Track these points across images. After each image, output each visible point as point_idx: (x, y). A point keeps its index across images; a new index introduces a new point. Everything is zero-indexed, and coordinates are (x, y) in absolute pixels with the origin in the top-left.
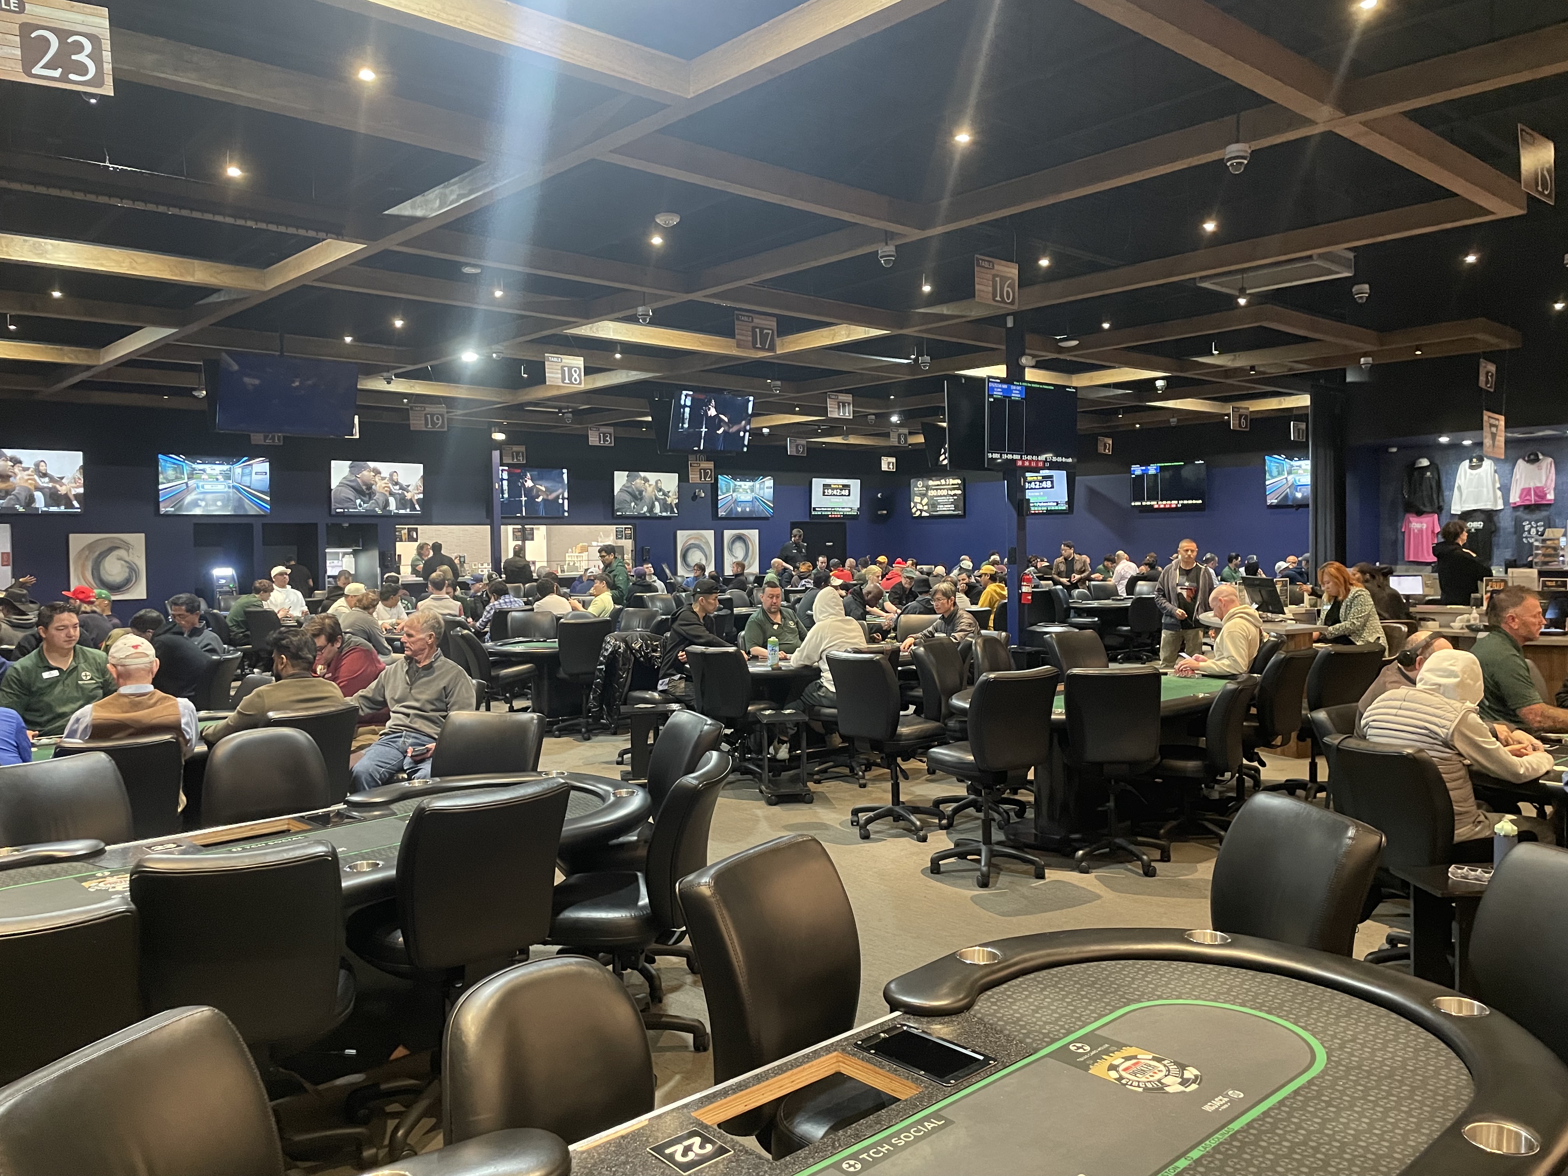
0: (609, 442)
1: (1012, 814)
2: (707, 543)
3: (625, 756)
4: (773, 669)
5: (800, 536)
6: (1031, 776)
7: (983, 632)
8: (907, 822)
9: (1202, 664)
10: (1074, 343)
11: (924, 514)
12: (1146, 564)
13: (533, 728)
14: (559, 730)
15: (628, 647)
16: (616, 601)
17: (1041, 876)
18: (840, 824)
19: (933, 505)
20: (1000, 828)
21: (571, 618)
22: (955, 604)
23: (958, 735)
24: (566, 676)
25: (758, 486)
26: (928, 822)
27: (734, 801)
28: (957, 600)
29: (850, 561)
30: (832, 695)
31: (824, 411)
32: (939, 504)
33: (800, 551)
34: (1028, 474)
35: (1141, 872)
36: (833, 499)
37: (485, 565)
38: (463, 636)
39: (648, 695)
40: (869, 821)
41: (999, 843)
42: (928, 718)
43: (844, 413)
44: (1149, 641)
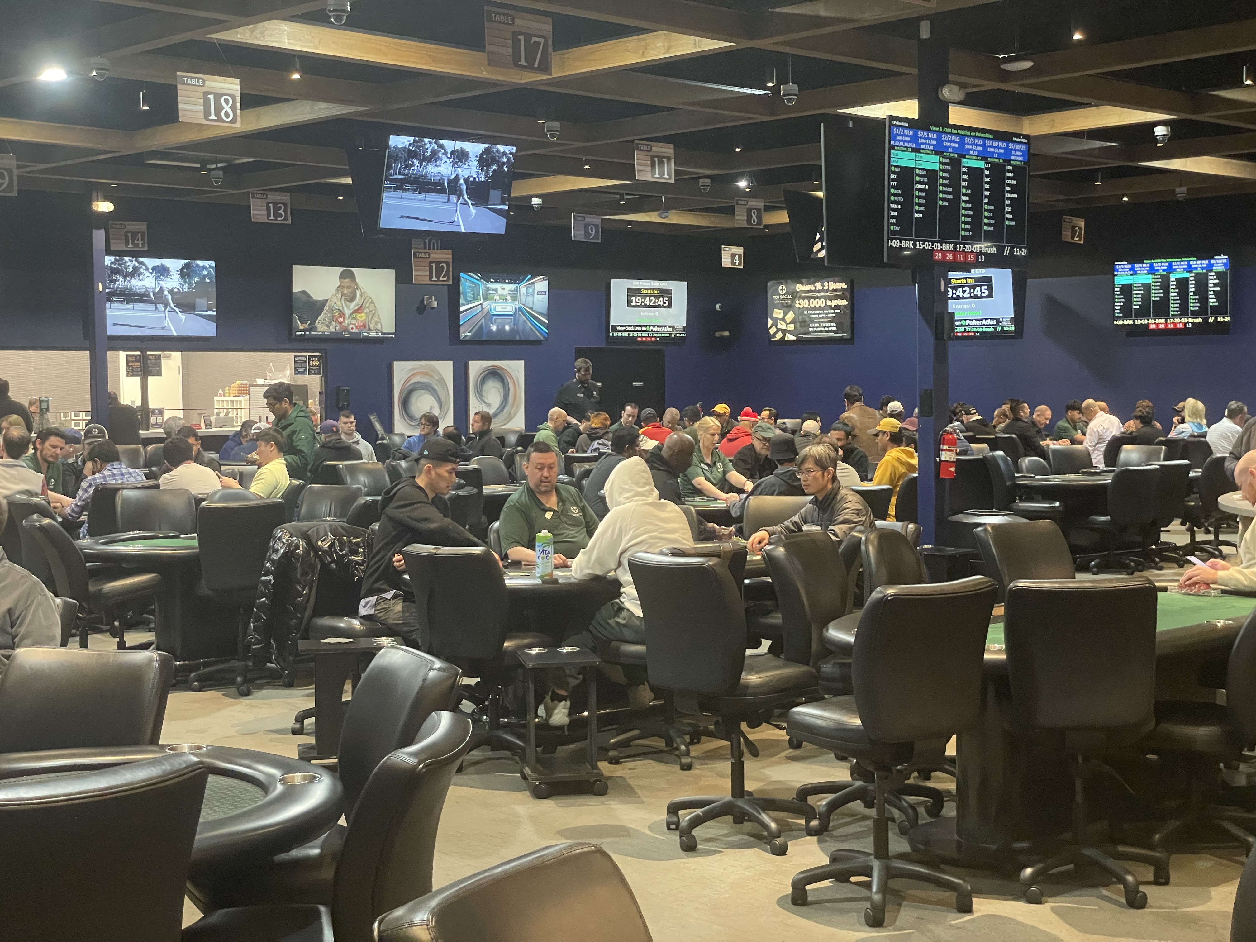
0: (284, 217)
1: (921, 810)
2: (442, 381)
3: (307, 722)
4: (544, 582)
5: (587, 370)
6: (951, 750)
7: (878, 523)
8: (756, 825)
9: (1221, 573)
10: (1028, 64)
11: (790, 337)
12: (1137, 418)
13: (152, 675)
14: (199, 679)
15: (312, 546)
16: (293, 472)
17: (967, 909)
18: (650, 828)
19: (803, 322)
20: (903, 832)
21: (219, 501)
22: (834, 479)
23: (839, 686)
24: (210, 593)
25: (523, 290)
26: (789, 824)
27: (480, 791)
28: (839, 474)
29: (671, 413)
30: (637, 622)
31: (628, 171)
32: (812, 321)
33: (589, 395)
34: (951, 275)
35: (1124, 901)
36: (645, 312)
37: (83, 415)
38: (43, 529)
39: (343, 623)
40: (696, 822)
41: (902, 856)
42: (792, 660)
43: (662, 174)
44: (1139, 539)
